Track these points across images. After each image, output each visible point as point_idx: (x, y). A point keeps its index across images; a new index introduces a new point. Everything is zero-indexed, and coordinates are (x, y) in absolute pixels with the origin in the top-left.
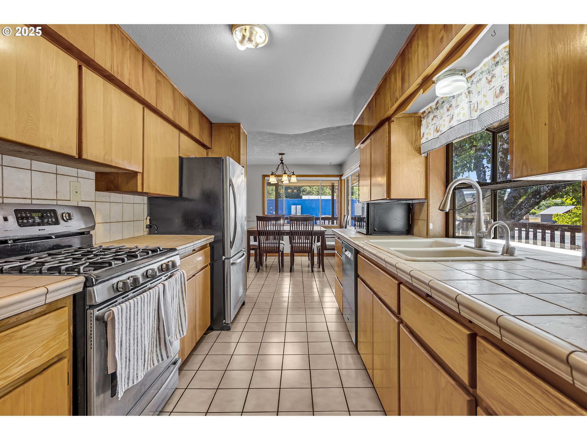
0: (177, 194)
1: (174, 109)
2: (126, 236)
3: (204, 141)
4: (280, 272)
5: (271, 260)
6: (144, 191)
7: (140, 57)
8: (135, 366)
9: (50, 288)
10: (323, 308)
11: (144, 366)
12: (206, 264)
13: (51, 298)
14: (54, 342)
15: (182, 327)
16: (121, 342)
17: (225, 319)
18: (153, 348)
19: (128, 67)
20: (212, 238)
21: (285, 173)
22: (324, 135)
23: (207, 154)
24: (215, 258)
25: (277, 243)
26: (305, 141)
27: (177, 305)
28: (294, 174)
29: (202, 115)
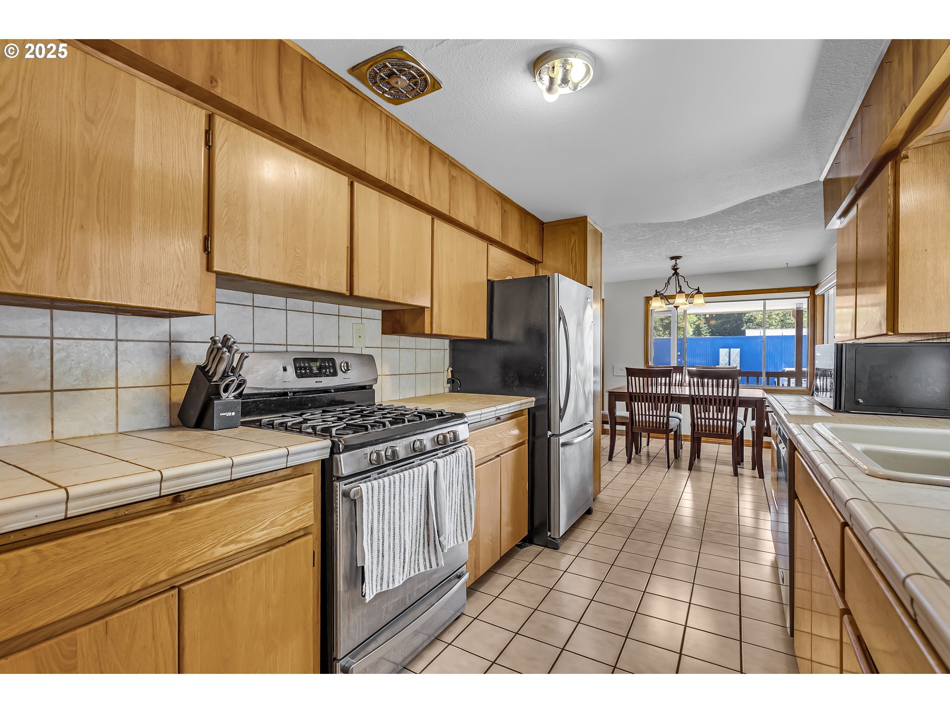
0: (484, 336)
1: (478, 211)
2: (421, 393)
3: (529, 252)
4: (669, 467)
5: (657, 445)
6: (434, 333)
7: (426, 151)
8: (391, 565)
9: (292, 449)
10: (739, 547)
11: (404, 568)
12: (521, 441)
13: (293, 461)
14: (298, 512)
15: (466, 527)
16: (372, 529)
17: (550, 530)
18: (418, 547)
19: (410, 168)
20: (532, 402)
21: (681, 292)
22: (755, 211)
23: (536, 271)
24: (538, 433)
25: (664, 416)
26: (716, 228)
27: (459, 495)
28: (699, 292)
29: (525, 214)
